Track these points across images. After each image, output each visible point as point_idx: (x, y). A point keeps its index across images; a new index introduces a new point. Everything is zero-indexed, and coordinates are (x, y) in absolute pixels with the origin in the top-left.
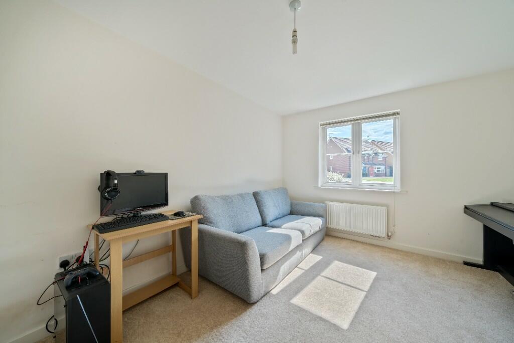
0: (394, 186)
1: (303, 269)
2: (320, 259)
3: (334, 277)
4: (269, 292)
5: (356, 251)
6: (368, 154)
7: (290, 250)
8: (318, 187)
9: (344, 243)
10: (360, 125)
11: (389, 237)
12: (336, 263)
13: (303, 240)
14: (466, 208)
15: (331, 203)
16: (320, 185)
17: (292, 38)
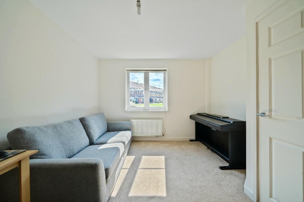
0: (165, 108)
1: (127, 169)
2: (134, 158)
3: (146, 167)
4: (110, 197)
5: (150, 147)
6: (138, 91)
7: (120, 157)
8: (125, 110)
9: (143, 144)
10: (148, 73)
11: (163, 135)
12: (144, 157)
13: (125, 148)
14: (191, 116)
15: (133, 120)
16: (126, 110)
17: (137, 3)
